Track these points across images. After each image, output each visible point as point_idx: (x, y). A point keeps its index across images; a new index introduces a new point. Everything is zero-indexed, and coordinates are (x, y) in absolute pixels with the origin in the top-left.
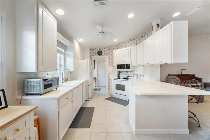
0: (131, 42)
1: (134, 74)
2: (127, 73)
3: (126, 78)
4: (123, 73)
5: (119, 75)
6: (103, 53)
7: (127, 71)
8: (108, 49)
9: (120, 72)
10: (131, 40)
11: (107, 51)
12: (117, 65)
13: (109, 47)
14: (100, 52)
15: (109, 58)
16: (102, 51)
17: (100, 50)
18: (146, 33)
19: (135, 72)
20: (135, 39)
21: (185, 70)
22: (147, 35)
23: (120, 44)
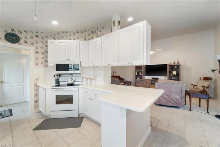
0: (77, 35)
1: (83, 78)
2: (72, 77)
3: (72, 85)
4: (66, 77)
5: (59, 79)
6: (21, 40)
7: (72, 74)
8: (34, 35)
9: (60, 75)
10: (78, 32)
11: (32, 37)
12: (56, 65)
13: (37, 32)
14: (13, 36)
15: (37, 52)
16: (19, 35)
17: (13, 32)
18: (98, 29)
19: (84, 76)
20: (84, 32)
21: (115, 72)
22: (100, 31)
23: (58, 33)
